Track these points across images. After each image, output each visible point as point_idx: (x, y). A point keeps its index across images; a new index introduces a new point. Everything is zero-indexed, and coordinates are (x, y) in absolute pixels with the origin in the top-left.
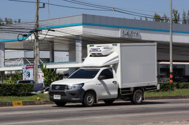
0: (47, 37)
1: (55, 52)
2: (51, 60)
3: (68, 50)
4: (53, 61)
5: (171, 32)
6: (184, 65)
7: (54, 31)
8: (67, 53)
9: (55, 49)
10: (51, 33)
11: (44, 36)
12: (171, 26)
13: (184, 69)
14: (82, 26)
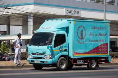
0: (4, 13)
1: (11, 26)
2: (7, 33)
3: (21, 24)
4: (9, 34)
5: (104, 12)
6: (116, 38)
7: (10, 9)
8: (21, 27)
9: (11, 24)
10: (7, 10)
11: (2, 13)
12: (104, 7)
13: (116, 41)
14: (33, 5)
